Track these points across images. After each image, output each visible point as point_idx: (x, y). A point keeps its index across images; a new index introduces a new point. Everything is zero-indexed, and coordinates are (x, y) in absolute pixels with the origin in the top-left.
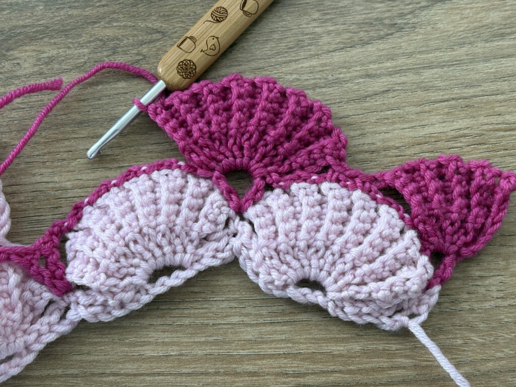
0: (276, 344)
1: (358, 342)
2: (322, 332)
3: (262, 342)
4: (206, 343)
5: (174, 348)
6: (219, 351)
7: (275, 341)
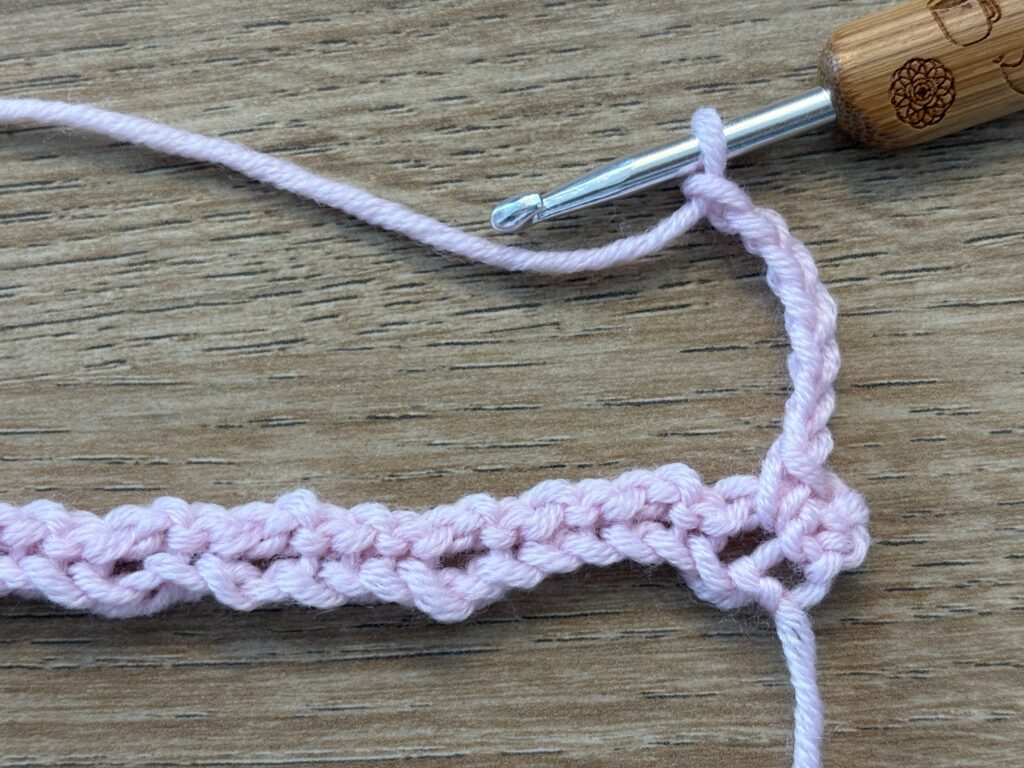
0: (379, 731)
1: (648, 719)
2: (533, 689)
3: (337, 723)
4: (152, 727)
5: (47, 742)
6: (193, 753)
7: (380, 718)
